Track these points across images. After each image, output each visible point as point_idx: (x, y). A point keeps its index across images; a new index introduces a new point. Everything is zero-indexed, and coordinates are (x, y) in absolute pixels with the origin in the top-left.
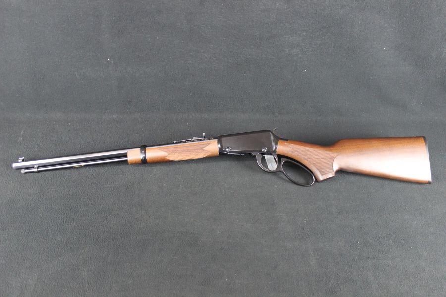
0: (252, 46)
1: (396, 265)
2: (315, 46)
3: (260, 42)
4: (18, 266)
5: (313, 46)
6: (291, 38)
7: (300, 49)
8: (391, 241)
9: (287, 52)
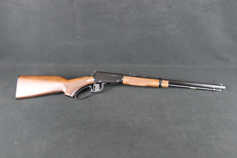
0: (151, 30)
1: (227, 138)
2: (182, 30)
3: (155, 28)
4: (37, 137)
5: (181, 29)
6: (170, 26)
7: (175, 31)
8: (224, 126)
9: (168, 32)
